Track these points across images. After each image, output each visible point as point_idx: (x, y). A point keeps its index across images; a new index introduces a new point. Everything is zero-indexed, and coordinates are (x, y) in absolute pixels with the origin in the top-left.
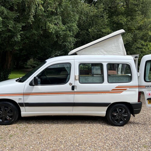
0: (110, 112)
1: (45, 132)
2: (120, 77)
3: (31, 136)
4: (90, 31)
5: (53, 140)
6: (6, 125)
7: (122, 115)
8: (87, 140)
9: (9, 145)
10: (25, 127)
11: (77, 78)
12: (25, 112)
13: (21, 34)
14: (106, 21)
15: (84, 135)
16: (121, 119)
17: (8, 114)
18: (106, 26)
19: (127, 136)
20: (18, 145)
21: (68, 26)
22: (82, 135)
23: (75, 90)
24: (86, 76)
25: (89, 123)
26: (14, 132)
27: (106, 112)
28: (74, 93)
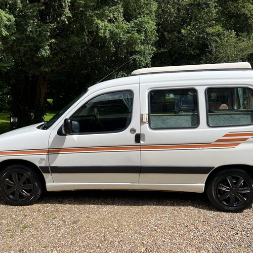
0: (213, 184)
1: (86, 221)
2: (232, 115)
3: (60, 229)
4: (185, 33)
5: (97, 238)
6: (21, 206)
7: (237, 190)
8: (163, 241)
9: (18, 244)
10: (53, 209)
11: (146, 119)
12: (53, 183)
13: (51, 43)
14: (214, 11)
15: (158, 230)
16: (236, 198)
17: (23, 187)
18: (214, 22)
19: (249, 235)
20: (33, 246)
21: (136, 24)
22: (156, 230)
23: (141, 142)
24: (163, 116)
25: (173, 205)
26: (31, 220)
27: (204, 185)
28: (140, 148)
